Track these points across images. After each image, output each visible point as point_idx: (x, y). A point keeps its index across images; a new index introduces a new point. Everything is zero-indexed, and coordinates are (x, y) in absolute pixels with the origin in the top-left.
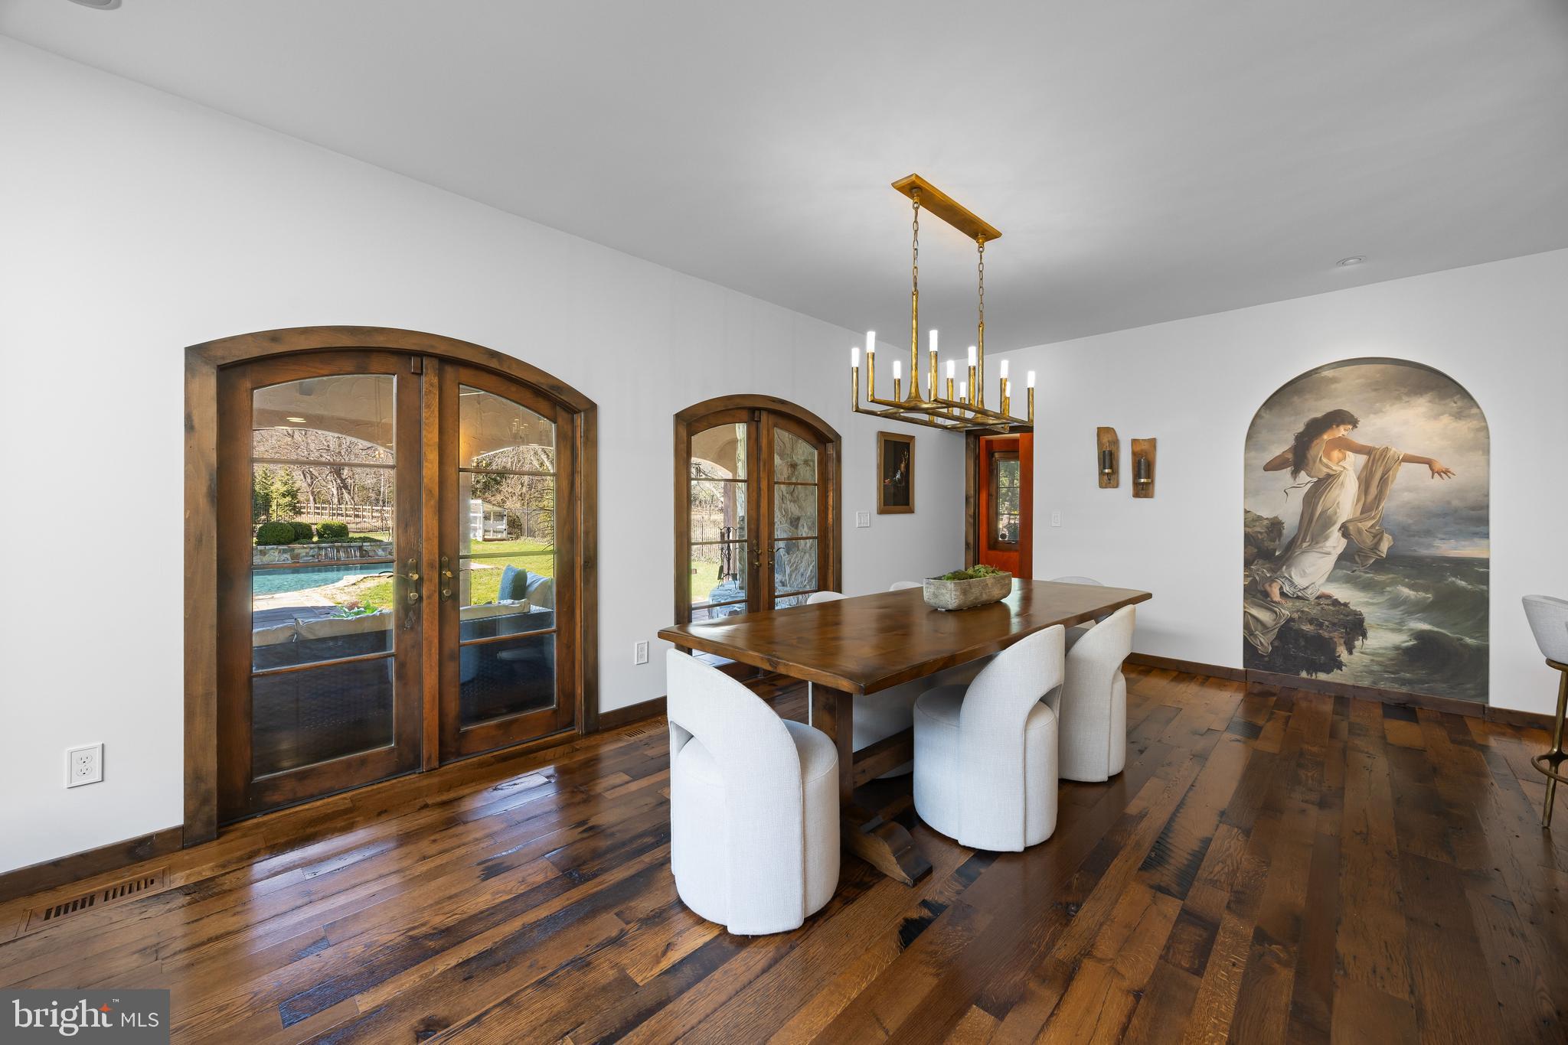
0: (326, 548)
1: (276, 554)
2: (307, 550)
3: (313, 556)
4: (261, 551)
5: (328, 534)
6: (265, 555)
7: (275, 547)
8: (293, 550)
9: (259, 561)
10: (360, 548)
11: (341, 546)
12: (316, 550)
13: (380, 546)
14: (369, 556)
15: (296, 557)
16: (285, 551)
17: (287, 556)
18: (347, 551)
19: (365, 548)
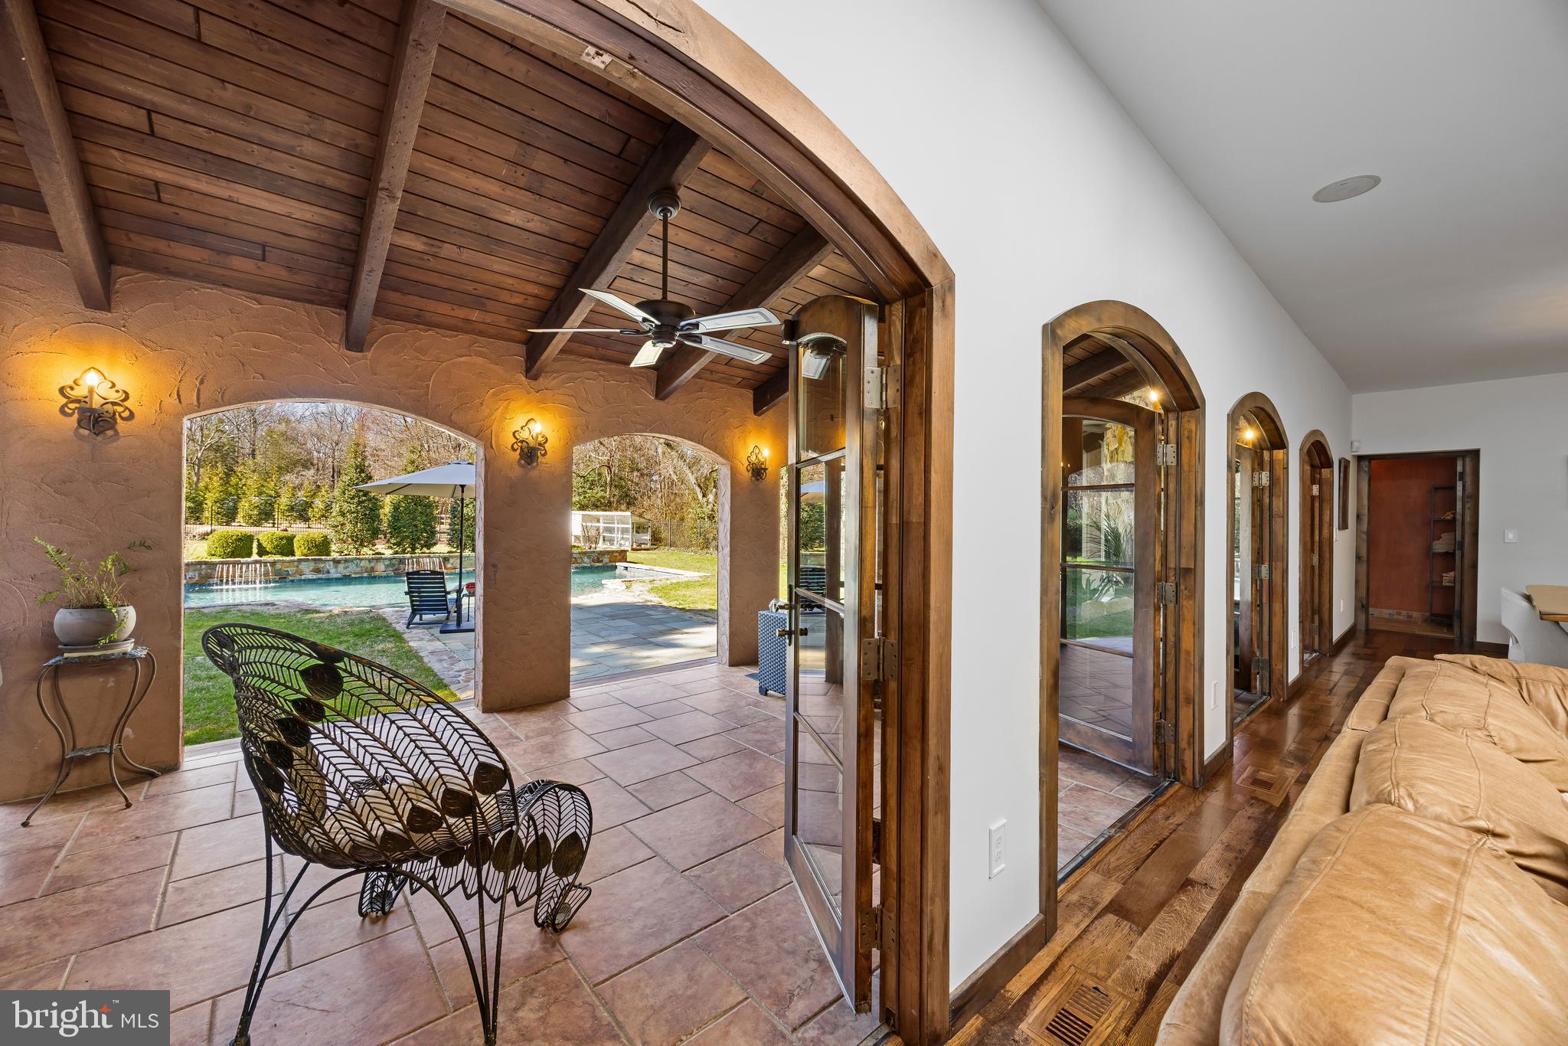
13: (586, 554)
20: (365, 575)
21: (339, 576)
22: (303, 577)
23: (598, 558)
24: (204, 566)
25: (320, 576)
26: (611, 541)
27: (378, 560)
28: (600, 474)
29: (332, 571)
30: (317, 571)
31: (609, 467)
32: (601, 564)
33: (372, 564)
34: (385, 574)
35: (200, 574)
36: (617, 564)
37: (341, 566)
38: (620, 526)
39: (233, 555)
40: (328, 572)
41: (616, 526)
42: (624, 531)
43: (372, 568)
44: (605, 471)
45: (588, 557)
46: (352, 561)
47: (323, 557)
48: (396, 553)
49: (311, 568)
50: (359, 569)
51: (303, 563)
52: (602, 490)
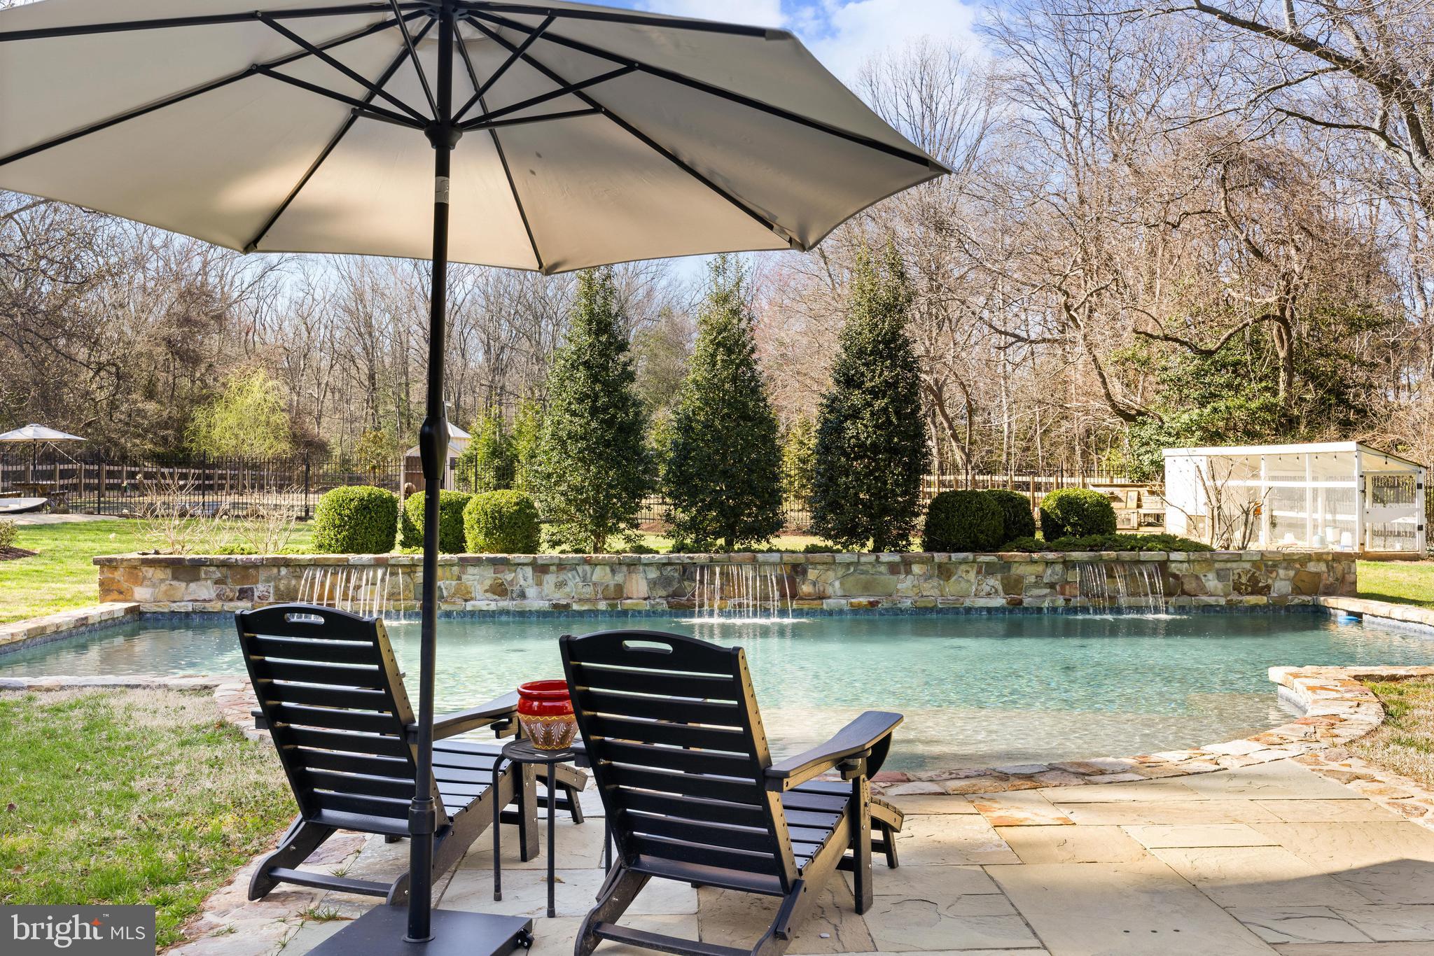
0: (1082, 565)
1: (972, 576)
2: (1039, 568)
3: (1052, 586)
4: (940, 566)
5: (1074, 525)
6: (948, 578)
7: (970, 556)
8: (1007, 565)
9: (936, 592)
10: (1163, 566)
11: (1118, 561)
12: (1059, 568)
13: (1210, 562)
14: (1184, 593)
15: (1012, 586)
16: (990, 570)
17: (994, 582)
18: (1132, 575)
19: (1173, 568)
20: (602, 606)
21: (544, 605)
22: (469, 606)
23: (1254, 580)
24: (284, 571)
25: (505, 604)
26: (1297, 527)
27: (632, 565)
28: (1255, 345)
29: (531, 592)
30: (500, 590)
31: (1282, 320)
32: (1263, 600)
33: (619, 578)
34: (646, 606)
35: (277, 588)
36: (1331, 602)
37: (550, 579)
38: (1323, 484)
39: (351, 546)
40: (523, 595)
41: (1309, 484)
42: (1334, 499)
43: (619, 588)
44: (1271, 331)
45: (1220, 575)
46: (573, 566)
47: (511, 556)
48: (680, 548)
49: (488, 583)
50: (590, 590)
51: (471, 570)
52: (1267, 389)
